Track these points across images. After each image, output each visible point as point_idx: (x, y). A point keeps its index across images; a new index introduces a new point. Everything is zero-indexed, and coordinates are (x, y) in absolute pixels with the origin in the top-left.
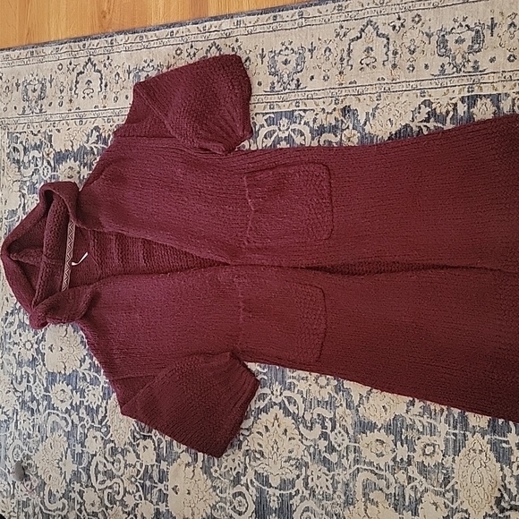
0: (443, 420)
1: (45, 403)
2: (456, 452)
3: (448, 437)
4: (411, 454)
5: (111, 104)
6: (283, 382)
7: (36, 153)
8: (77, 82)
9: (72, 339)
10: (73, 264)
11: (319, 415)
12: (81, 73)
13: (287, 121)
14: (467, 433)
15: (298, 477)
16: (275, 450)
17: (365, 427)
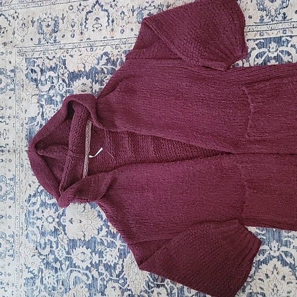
1: (67, 263)
5: (117, 35)
6: (279, 240)
7: (52, 74)
8: (87, 19)
9: (90, 214)
10: (90, 156)
12: (90, 12)
13: (275, 44)
16: (275, 292)
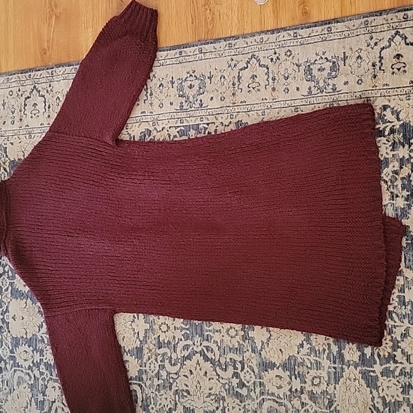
0: (325, 358)
1: (11, 362)
2: (337, 381)
3: (330, 370)
4: (303, 385)
6: (202, 335)
8: (25, 105)
9: (31, 310)
11: (231, 359)
12: (28, 97)
13: (194, 132)
14: (344, 366)
15: (217, 408)
16: (199, 388)
17: (267, 366)
